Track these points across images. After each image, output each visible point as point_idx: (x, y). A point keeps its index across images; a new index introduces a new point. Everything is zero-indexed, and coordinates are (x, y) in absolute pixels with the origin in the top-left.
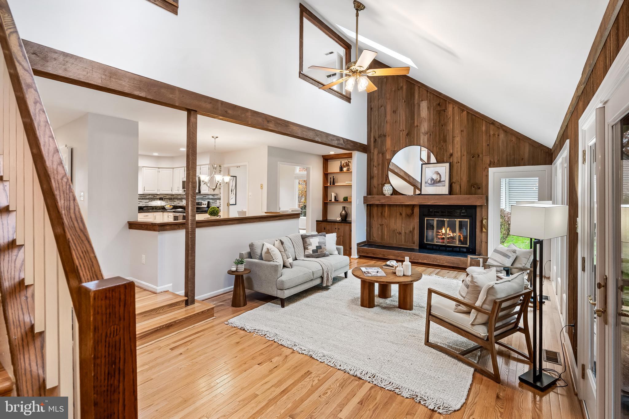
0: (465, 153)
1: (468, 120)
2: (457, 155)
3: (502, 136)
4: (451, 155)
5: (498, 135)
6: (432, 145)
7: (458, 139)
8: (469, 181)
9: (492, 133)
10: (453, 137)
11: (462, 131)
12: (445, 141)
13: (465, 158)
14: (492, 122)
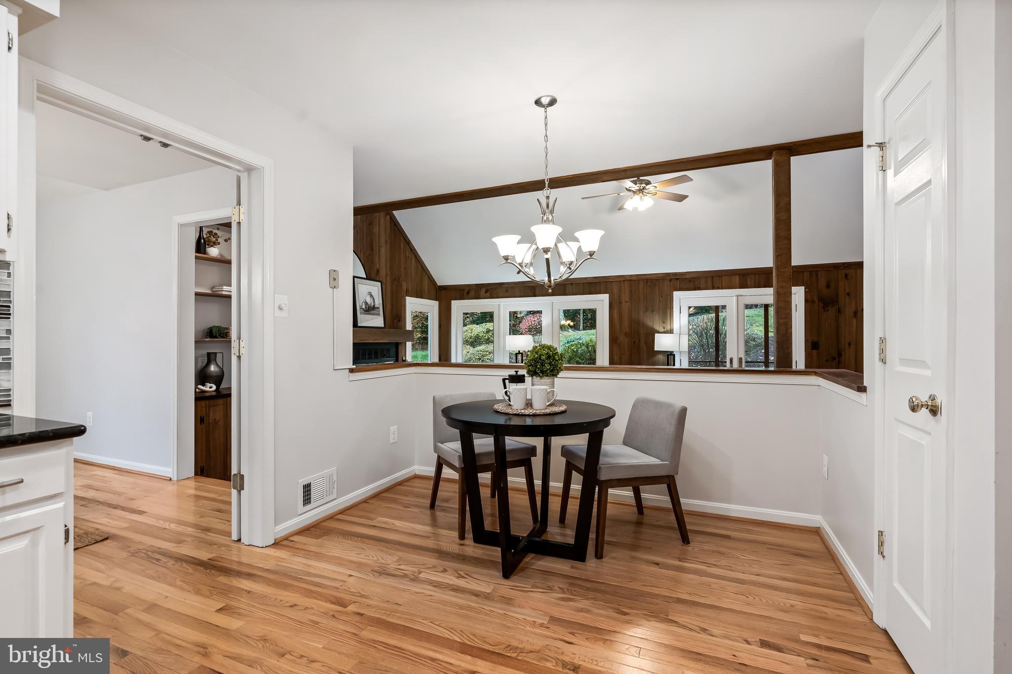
0: (389, 274)
1: (391, 228)
2: (383, 273)
3: (413, 261)
4: (378, 271)
5: (411, 259)
6: (359, 250)
7: (383, 250)
8: (392, 311)
9: (407, 255)
10: (380, 247)
11: (386, 241)
12: (372, 250)
13: (388, 278)
14: (408, 242)
